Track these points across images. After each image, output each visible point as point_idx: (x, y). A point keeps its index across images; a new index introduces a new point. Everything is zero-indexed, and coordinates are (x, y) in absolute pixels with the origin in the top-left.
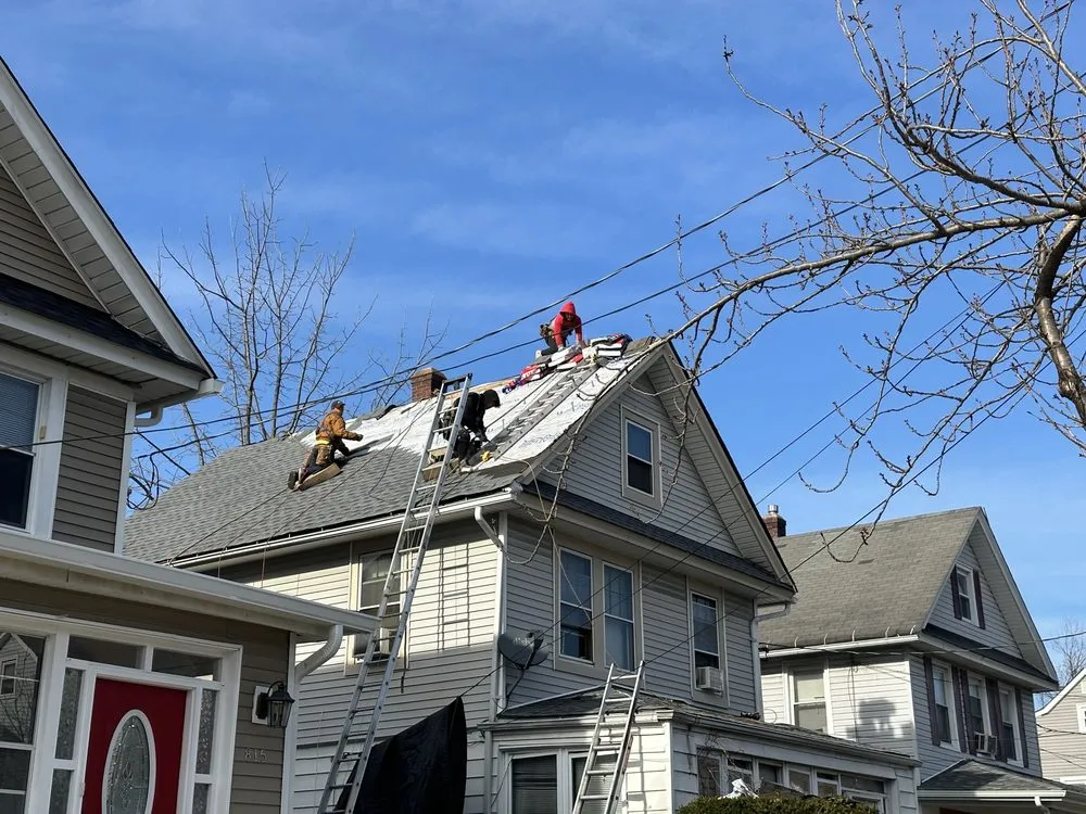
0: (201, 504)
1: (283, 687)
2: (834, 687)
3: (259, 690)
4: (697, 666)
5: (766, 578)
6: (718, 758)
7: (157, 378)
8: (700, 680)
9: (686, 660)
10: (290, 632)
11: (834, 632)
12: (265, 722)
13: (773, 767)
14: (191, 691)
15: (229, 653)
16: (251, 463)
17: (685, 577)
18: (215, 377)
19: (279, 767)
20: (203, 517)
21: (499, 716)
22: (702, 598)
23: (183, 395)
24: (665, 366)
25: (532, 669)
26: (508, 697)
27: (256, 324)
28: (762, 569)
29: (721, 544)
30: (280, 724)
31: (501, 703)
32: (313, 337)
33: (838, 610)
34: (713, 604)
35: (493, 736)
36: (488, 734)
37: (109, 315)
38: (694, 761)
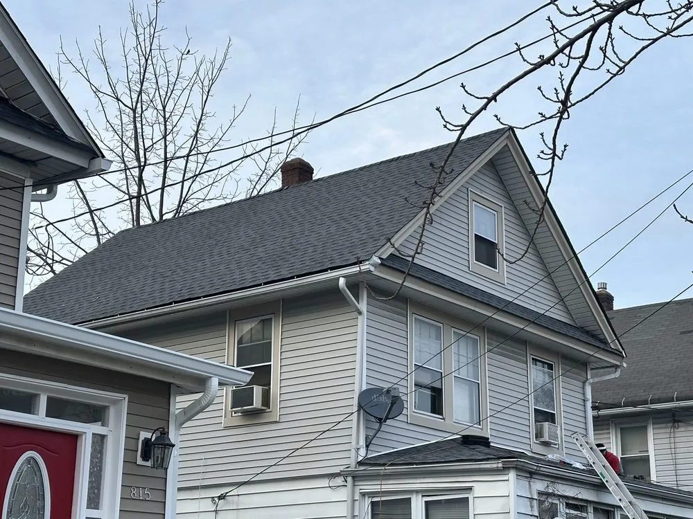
0: (97, 278)
1: (164, 433)
2: (657, 442)
3: (144, 435)
4: (536, 421)
5: (598, 344)
6: (557, 502)
7: (51, 157)
8: (539, 435)
9: (526, 416)
10: (171, 383)
11: (658, 394)
12: (149, 464)
13: (606, 510)
14: (82, 435)
15: (115, 402)
16: (140, 243)
17: (526, 342)
18: (103, 157)
19: (162, 504)
20: (99, 289)
21: (360, 463)
22: (540, 361)
23: (75, 174)
24: (509, 154)
25: (389, 422)
26: (367, 446)
27: (144, 121)
28: (594, 336)
29: (557, 314)
30: (162, 465)
31: (363, 452)
32: (193, 133)
33: (661, 375)
34: (550, 367)
35: (354, 481)
36: (349, 479)
37: (6, 100)
38: (535, 503)
